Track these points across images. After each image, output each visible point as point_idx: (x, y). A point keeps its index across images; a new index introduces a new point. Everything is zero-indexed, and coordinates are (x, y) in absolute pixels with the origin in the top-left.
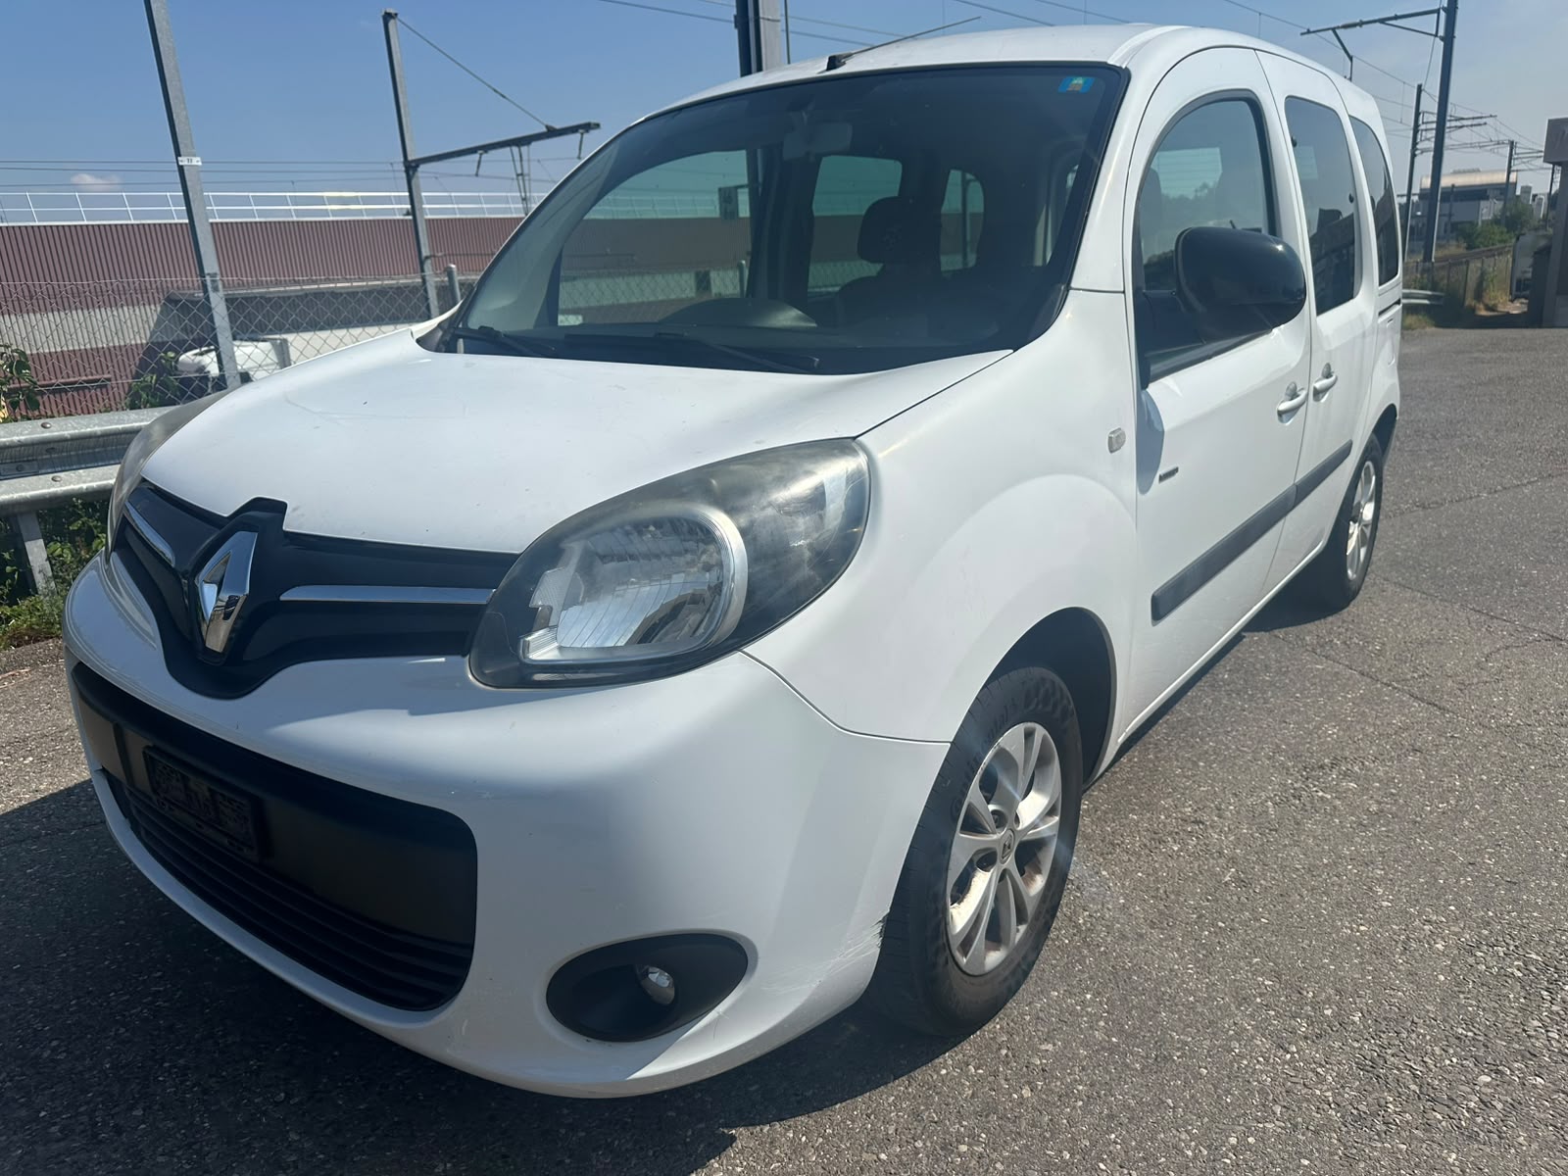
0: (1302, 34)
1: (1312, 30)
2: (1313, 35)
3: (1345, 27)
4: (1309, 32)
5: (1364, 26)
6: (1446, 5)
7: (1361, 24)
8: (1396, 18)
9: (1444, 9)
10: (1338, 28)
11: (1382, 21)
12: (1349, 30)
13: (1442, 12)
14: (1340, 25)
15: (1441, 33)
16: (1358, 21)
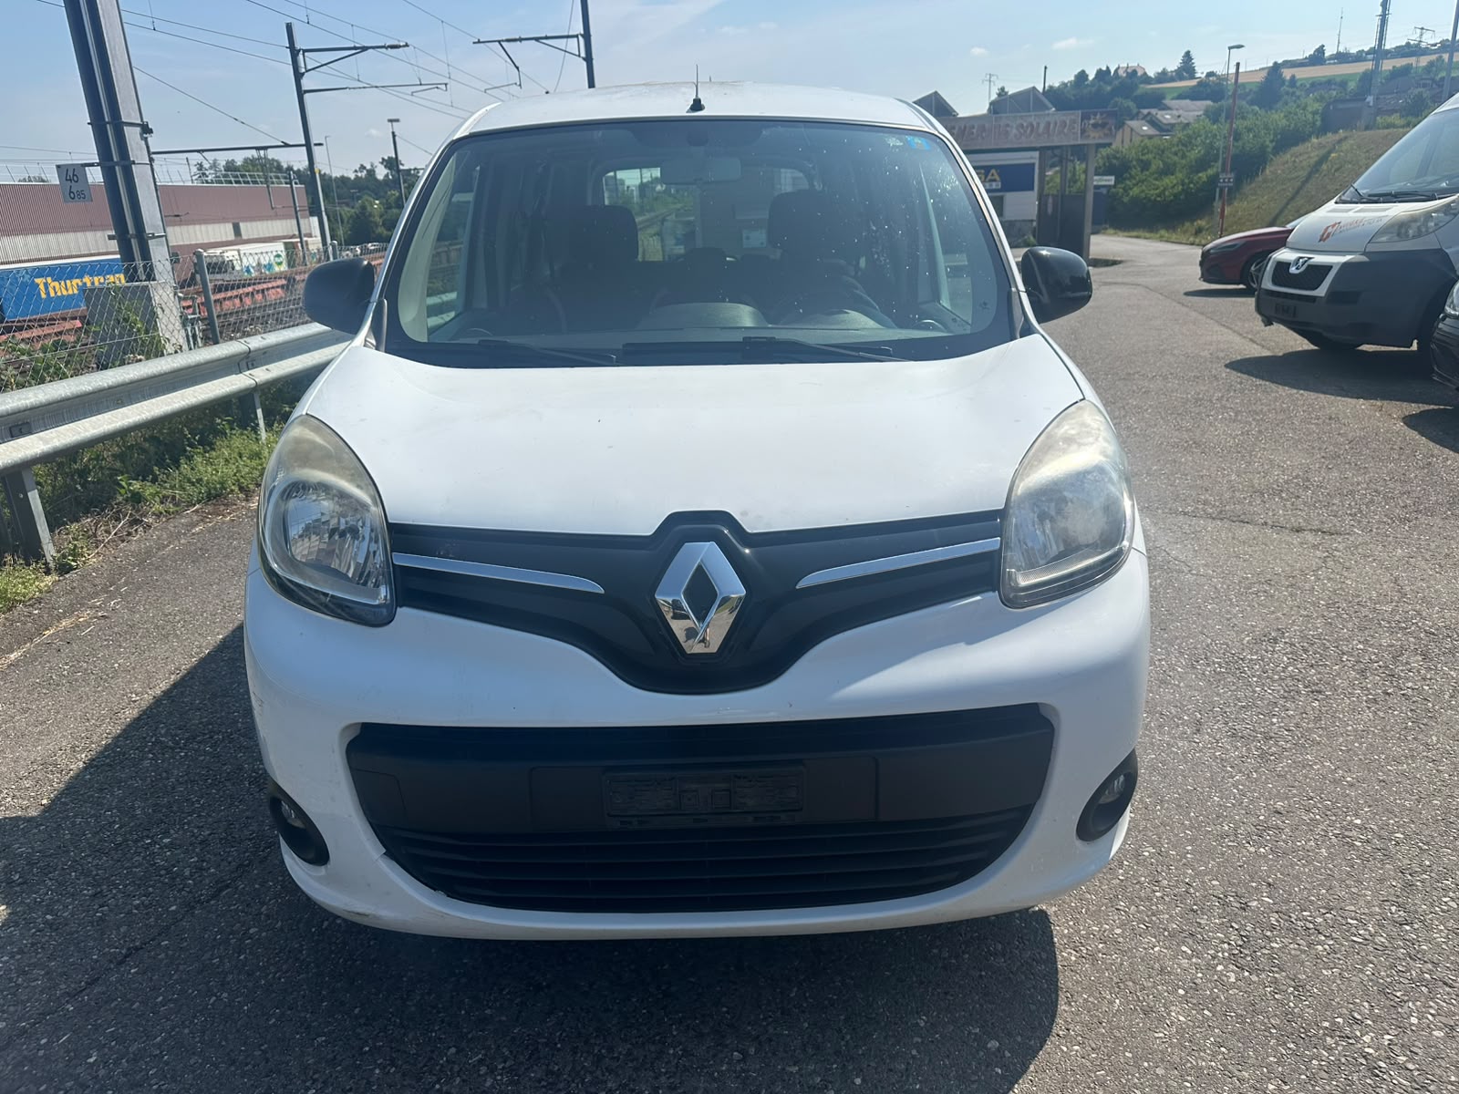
0: (474, 43)
1: (481, 40)
2: (482, 44)
3: (508, 41)
4: (479, 42)
5: (523, 42)
6: (582, 32)
7: (521, 40)
8: (547, 38)
9: (582, 35)
10: (503, 41)
11: (537, 39)
12: (512, 43)
13: (580, 38)
14: (504, 38)
15: (583, 54)
16: (518, 37)
